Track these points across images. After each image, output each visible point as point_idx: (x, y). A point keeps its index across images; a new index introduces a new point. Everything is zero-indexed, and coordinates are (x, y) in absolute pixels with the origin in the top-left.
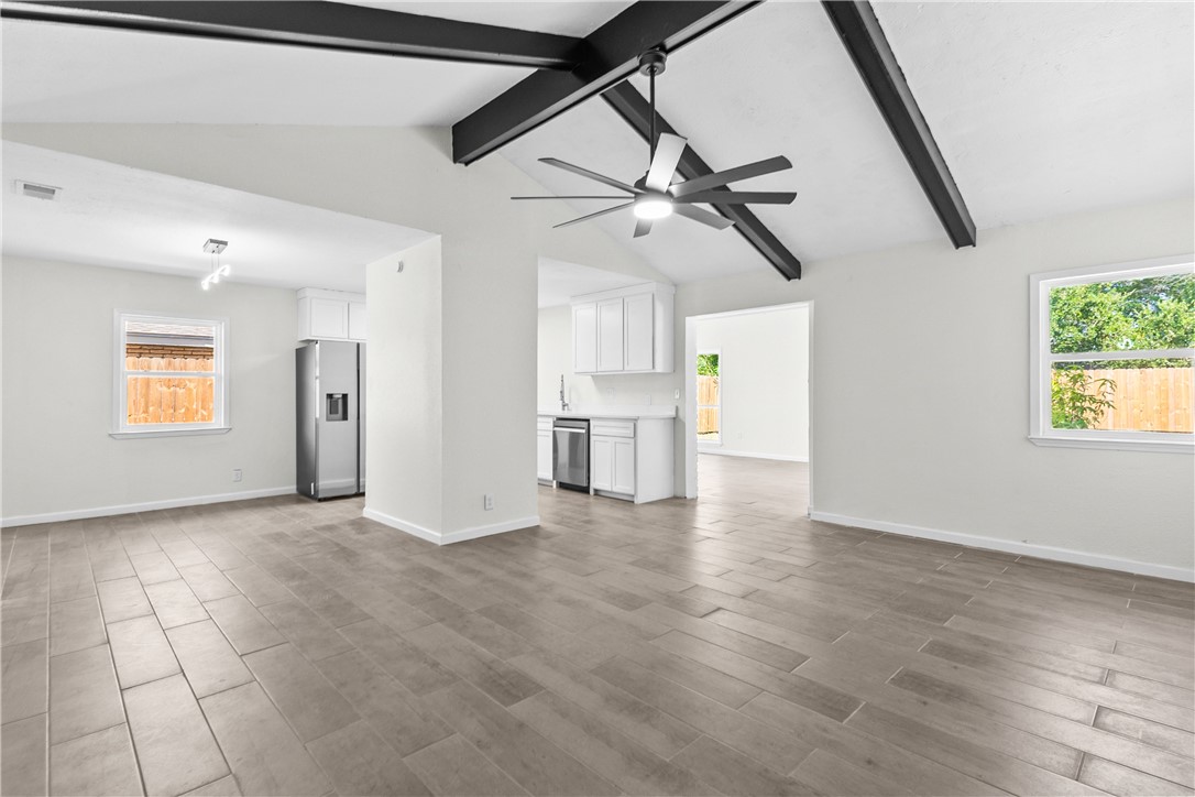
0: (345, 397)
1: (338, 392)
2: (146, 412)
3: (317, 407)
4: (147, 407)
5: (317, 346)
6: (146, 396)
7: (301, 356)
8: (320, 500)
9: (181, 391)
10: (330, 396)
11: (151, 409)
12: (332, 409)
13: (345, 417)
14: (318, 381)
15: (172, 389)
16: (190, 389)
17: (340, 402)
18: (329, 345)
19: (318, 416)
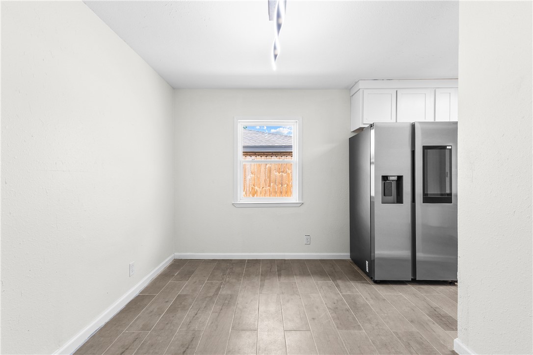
0: (400, 179)
1: (393, 174)
2: (269, 186)
3: (372, 187)
4: (270, 183)
5: (373, 132)
6: (270, 177)
7: (355, 143)
8: (377, 282)
9: (284, 175)
10: (385, 178)
11: (272, 184)
12: (385, 193)
13: (399, 200)
14: (373, 167)
15: (281, 173)
16: (289, 174)
17: (394, 185)
18: (383, 131)
19: (373, 194)
